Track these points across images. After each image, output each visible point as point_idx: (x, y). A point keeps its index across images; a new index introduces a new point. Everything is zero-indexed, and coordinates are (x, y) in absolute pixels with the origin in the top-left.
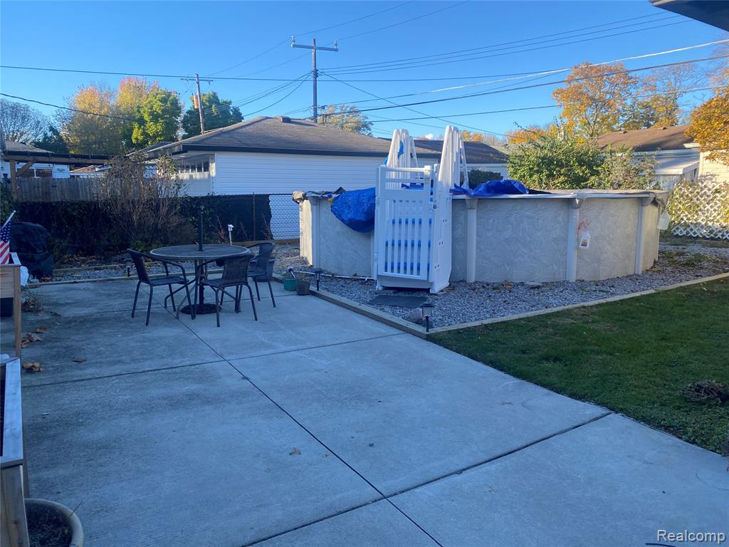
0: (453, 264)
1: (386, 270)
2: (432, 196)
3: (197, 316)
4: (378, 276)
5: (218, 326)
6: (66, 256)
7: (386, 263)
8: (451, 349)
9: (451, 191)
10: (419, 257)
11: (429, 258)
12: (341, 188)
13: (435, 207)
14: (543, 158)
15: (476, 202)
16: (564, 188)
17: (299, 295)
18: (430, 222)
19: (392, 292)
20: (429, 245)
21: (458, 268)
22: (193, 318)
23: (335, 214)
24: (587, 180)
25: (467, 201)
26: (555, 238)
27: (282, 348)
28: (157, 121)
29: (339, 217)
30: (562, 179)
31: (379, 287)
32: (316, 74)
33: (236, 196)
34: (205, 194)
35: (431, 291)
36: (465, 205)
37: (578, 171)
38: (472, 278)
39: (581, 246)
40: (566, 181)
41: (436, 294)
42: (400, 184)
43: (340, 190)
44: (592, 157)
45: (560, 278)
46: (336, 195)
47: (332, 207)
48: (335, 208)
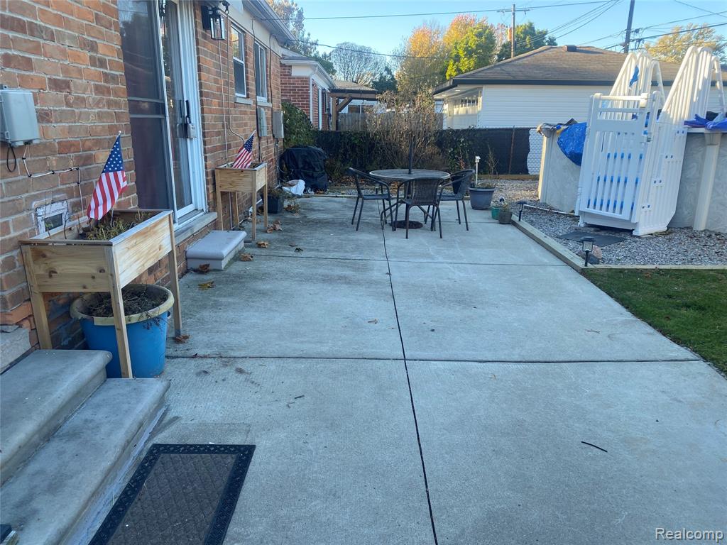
1: (588, 207)
2: (646, 129)
3: (397, 229)
4: (580, 211)
5: (407, 238)
6: (344, 177)
7: (589, 201)
8: (595, 284)
9: (687, 123)
10: (623, 195)
11: (634, 196)
12: (572, 120)
13: (649, 140)
15: (718, 136)
17: (500, 223)
19: (593, 229)
20: (636, 183)
21: (686, 213)
22: (394, 230)
23: (560, 146)
25: (705, 136)
27: (441, 259)
28: (471, 56)
29: (563, 149)
31: (581, 224)
33: (500, 129)
34: (466, 127)
36: (704, 139)
38: (700, 226)
41: (639, 237)
43: (571, 122)
46: (565, 127)
47: (559, 139)
48: (562, 140)
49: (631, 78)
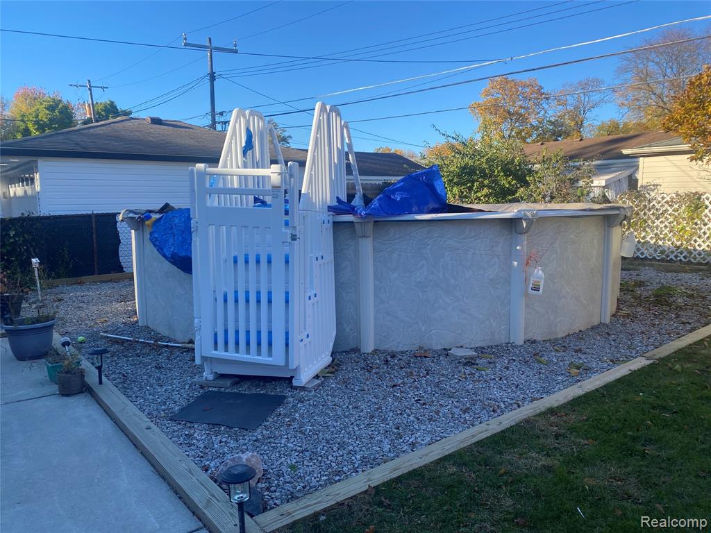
0: (339, 324)
1: (216, 349)
2: (287, 218)
4: (202, 357)
7: (216, 335)
9: (330, 208)
10: (270, 321)
11: (287, 322)
12: (167, 205)
13: (294, 238)
14: (464, 168)
15: (370, 226)
16: (487, 202)
17: (63, 395)
18: (287, 262)
19: (228, 382)
20: (287, 301)
21: (348, 329)
23: (155, 245)
24: (514, 193)
25: (356, 225)
26: (491, 280)
28: (44, 131)
29: (160, 250)
30: (486, 191)
31: (208, 375)
32: (212, 77)
35: (295, 383)
36: (355, 230)
37: (505, 182)
38: (369, 346)
39: (530, 291)
40: (491, 194)
41: (303, 388)
42: (251, 198)
43: (166, 208)
44: (519, 165)
45: (501, 338)
46: (158, 216)
47: (151, 234)
48: (156, 235)
49: (244, 144)
